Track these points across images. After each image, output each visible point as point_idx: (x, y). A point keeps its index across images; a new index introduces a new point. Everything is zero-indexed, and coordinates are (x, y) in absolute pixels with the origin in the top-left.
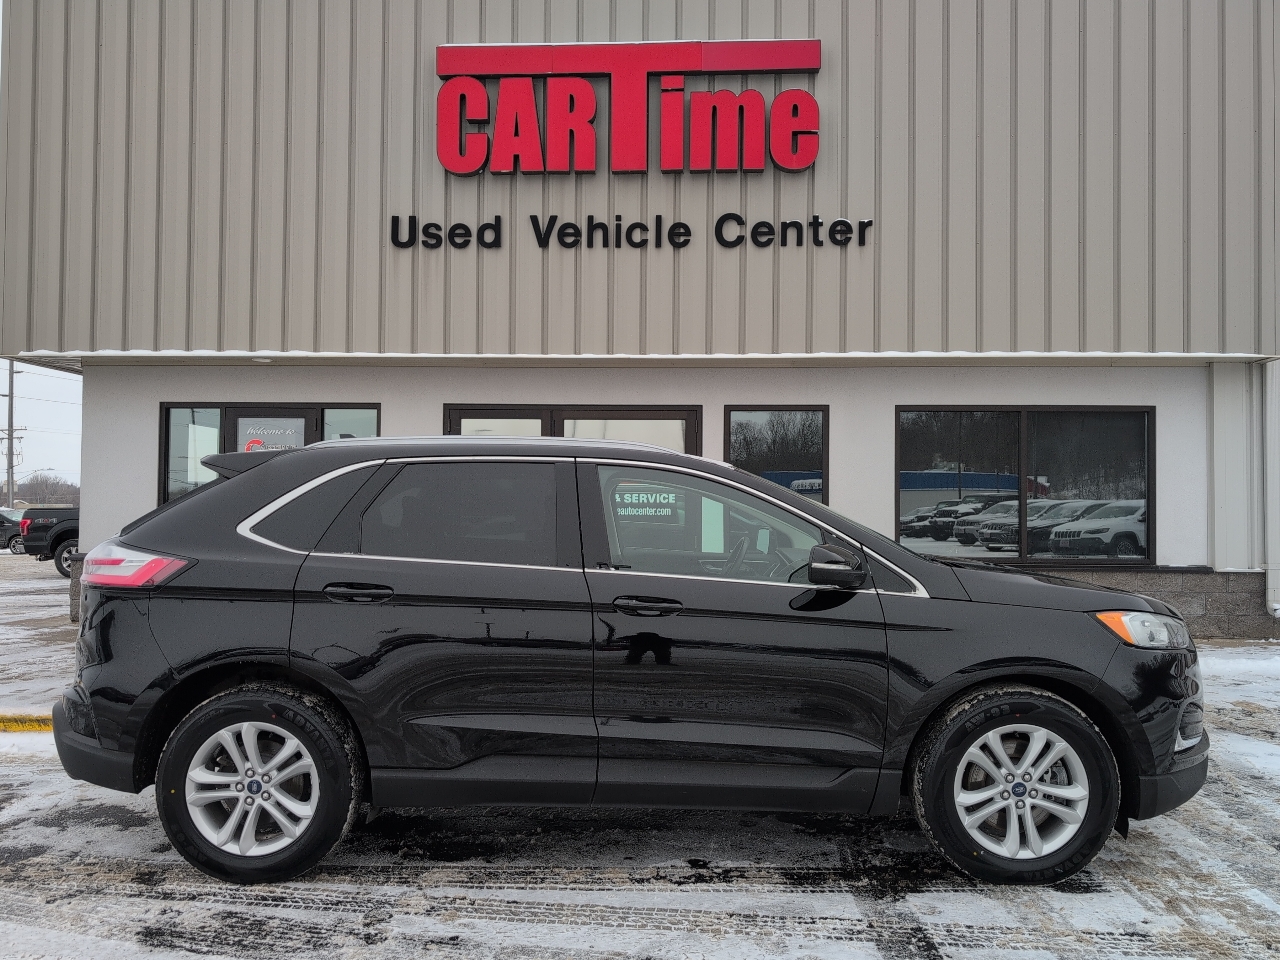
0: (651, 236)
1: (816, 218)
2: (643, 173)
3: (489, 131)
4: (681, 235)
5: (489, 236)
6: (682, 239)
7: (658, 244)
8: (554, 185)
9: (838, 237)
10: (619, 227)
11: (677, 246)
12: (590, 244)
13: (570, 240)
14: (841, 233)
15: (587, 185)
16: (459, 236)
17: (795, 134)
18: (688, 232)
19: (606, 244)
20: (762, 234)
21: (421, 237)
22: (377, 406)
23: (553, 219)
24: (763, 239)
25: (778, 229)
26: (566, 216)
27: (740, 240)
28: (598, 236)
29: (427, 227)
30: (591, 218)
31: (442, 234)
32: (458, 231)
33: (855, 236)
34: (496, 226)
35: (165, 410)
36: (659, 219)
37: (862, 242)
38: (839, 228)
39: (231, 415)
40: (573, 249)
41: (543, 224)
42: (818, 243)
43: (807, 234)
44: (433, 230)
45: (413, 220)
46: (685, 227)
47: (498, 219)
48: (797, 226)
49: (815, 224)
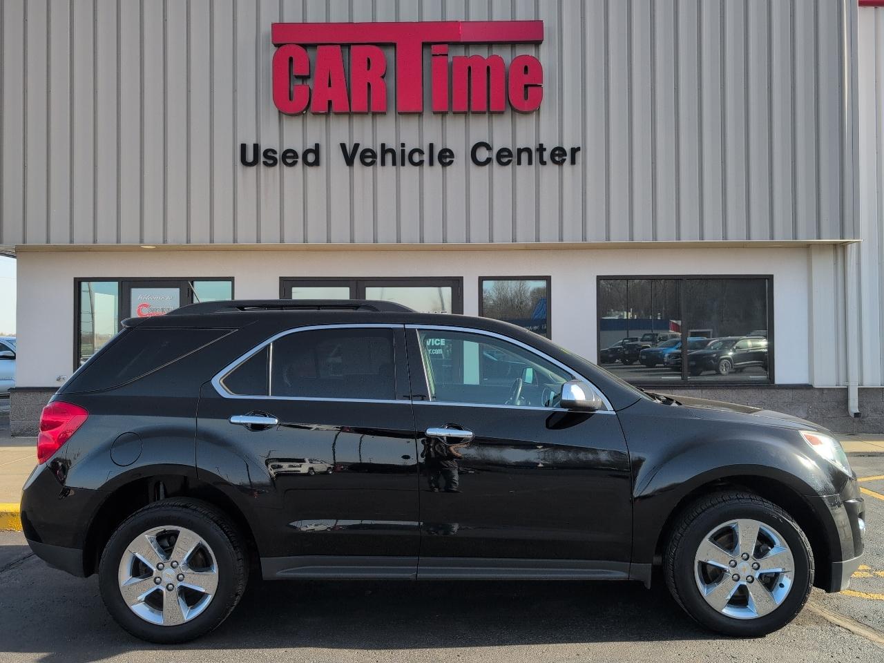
0: (426, 157)
1: (541, 145)
2: (420, 114)
3: (310, 83)
4: (446, 157)
5: (311, 158)
6: (448, 160)
7: (431, 163)
8: (357, 121)
9: (557, 158)
10: (403, 151)
11: (444, 165)
12: (383, 163)
13: (369, 160)
14: (559, 155)
15: (380, 121)
16: (289, 157)
17: (526, 86)
18: (452, 155)
19: (394, 163)
20: (504, 156)
21: (262, 159)
22: (231, 279)
23: (357, 146)
24: (505, 160)
25: (515, 153)
26: (366, 143)
27: (489, 161)
28: (389, 157)
29: (266, 152)
30: (383, 145)
31: (277, 156)
32: (289, 155)
33: (568, 158)
34: (316, 150)
35: (78, 282)
36: (431, 146)
37: (573, 162)
38: (557, 152)
39: (126, 286)
40: (371, 167)
41: (349, 149)
42: (543, 163)
43: (535, 156)
44: (270, 154)
45: (256, 147)
46: (450, 151)
47: (317, 146)
48: (528, 150)
49: (541, 149)
